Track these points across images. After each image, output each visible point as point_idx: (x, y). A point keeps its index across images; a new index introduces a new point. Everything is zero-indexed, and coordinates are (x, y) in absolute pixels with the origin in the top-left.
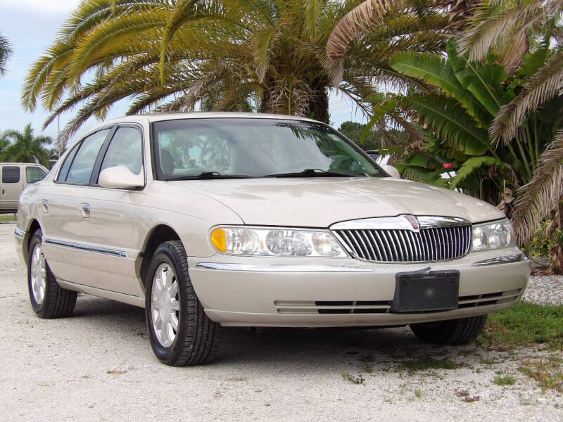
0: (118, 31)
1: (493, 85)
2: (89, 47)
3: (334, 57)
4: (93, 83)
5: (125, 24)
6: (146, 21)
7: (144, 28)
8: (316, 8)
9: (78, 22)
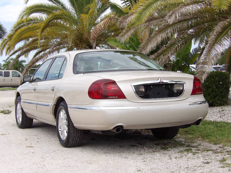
0: (27, 31)
2: (17, 36)
3: (93, 39)
4: (21, 46)
5: (29, 28)
6: (36, 27)
7: (36, 29)
8: (87, 24)
9: (15, 27)
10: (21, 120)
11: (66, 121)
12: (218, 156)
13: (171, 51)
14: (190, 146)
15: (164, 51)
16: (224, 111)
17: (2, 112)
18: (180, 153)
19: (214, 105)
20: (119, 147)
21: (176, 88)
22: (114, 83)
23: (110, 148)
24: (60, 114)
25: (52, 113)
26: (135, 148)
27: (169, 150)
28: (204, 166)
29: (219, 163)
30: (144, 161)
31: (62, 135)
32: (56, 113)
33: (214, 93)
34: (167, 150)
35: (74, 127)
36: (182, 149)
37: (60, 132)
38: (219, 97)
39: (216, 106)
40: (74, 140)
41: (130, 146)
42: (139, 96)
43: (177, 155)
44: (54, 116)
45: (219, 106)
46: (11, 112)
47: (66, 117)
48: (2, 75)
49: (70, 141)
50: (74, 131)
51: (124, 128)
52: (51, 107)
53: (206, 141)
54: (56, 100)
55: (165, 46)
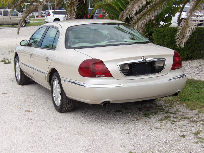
1: (125, 2)
10: (20, 77)
11: (59, 90)
12: (194, 127)
13: (154, 11)
14: (169, 113)
15: (148, 11)
16: (202, 66)
17: (3, 61)
18: (160, 122)
19: (192, 58)
20: (106, 112)
21: (157, 65)
22: (101, 62)
23: (98, 113)
24: (54, 83)
25: (47, 80)
26: (121, 113)
27: (150, 118)
28: (180, 140)
29: (193, 137)
30: (128, 133)
31: (56, 101)
32: (51, 81)
33: (193, 48)
34: (149, 118)
35: (67, 97)
36: (162, 116)
37: (54, 98)
38: (197, 51)
39: (195, 59)
40: (67, 107)
41: (116, 111)
42: (124, 74)
43: (157, 125)
44: (49, 83)
45: (198, 59)
46: (10, 62)
47: (60, 87)
48: (1, 14)
49: (63, 108)
50: (67, 100)
51: (111, 102)
52: (46, 76)
53: (183, 106)
54: (50, 70)
55: (149, 6)
